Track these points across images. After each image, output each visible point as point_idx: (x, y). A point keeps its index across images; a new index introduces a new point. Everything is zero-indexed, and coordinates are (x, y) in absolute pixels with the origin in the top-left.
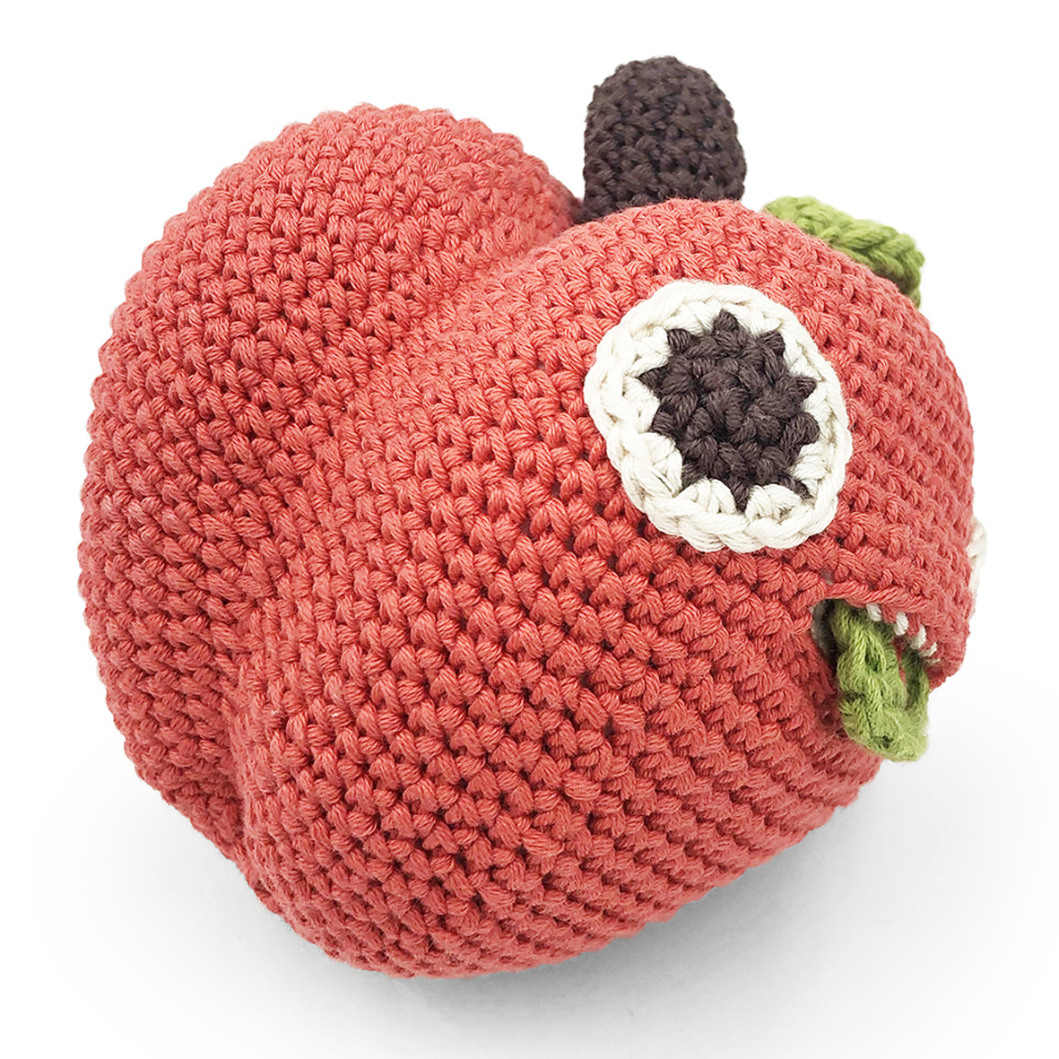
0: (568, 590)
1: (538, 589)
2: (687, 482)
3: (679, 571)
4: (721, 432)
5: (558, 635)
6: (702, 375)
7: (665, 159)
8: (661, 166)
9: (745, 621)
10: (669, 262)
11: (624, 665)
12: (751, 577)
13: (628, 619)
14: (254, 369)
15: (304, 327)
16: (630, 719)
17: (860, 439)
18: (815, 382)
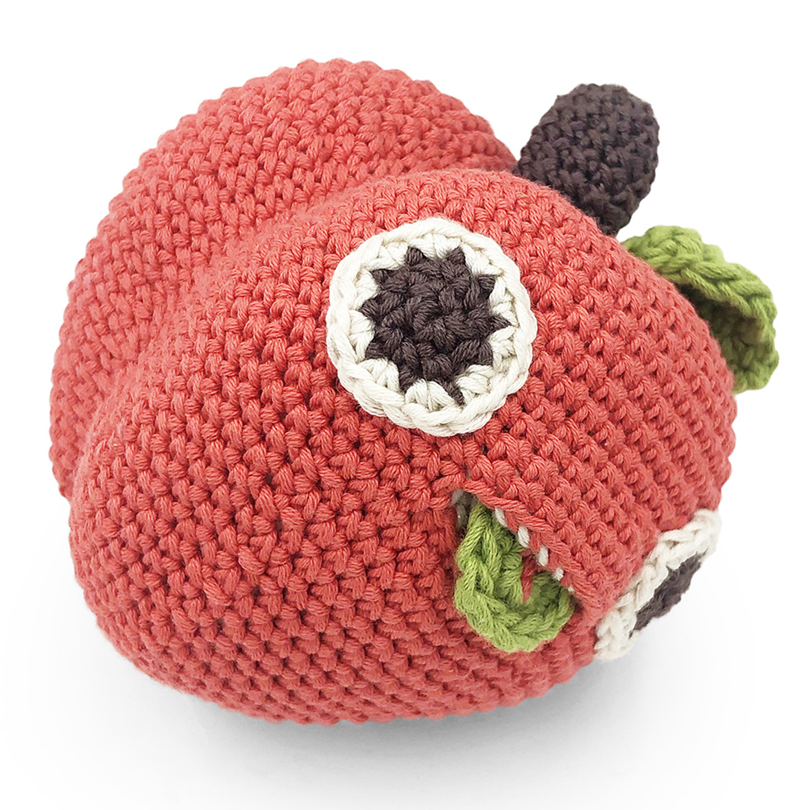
0: (271, 407)
1: (252, 398)
2: (369, 355)
3: (350, 421)
4: (407, 329)
5: (255, 436)
6: (414, 284)
7: (569, 160)
8: (565, 166)
9: (394, 480)
10: (453, 206)
11: (296, 478)
12: (404, 447)
13: (306, 444)
14: (180, 202)
15: (223, 186)
16: (291, 519)
17: (537, 383)
18: (507, 324)
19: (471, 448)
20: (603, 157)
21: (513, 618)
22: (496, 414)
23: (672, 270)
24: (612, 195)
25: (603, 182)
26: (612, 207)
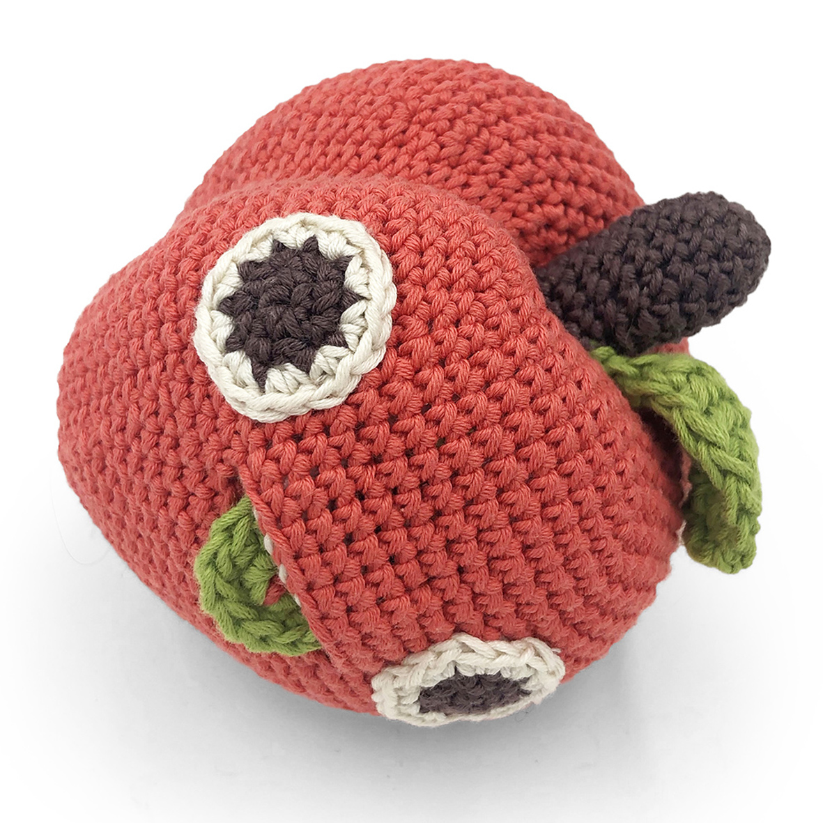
17: (348, 414)
18: (344, 344)
19: (255, 437)
20: (665, 263)
21: (241, 612)
22: (293, 419)
23: (664, 404)
24: (653, 304)
25: (648, 287)
26: (647, 314)
